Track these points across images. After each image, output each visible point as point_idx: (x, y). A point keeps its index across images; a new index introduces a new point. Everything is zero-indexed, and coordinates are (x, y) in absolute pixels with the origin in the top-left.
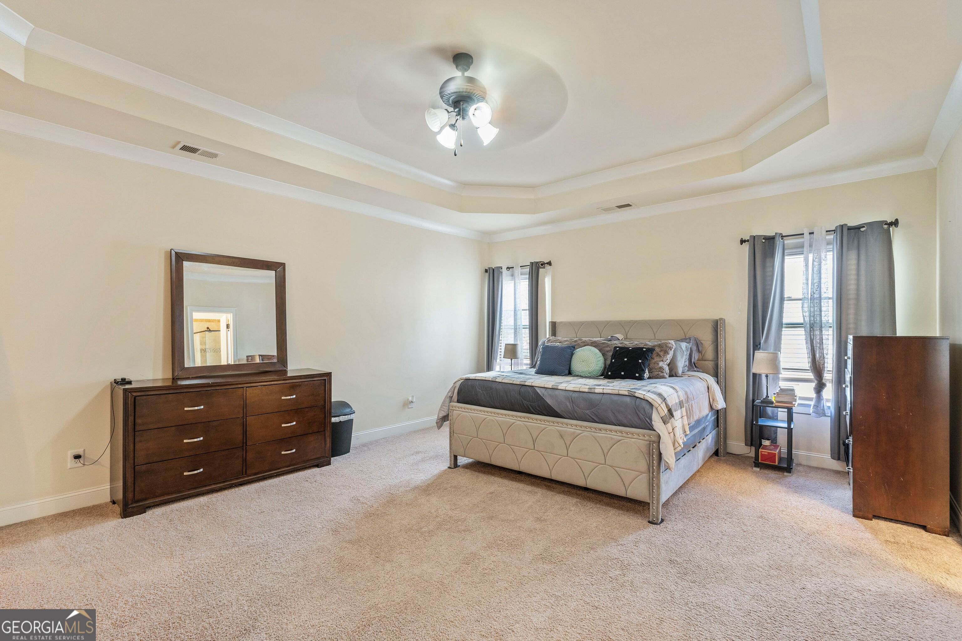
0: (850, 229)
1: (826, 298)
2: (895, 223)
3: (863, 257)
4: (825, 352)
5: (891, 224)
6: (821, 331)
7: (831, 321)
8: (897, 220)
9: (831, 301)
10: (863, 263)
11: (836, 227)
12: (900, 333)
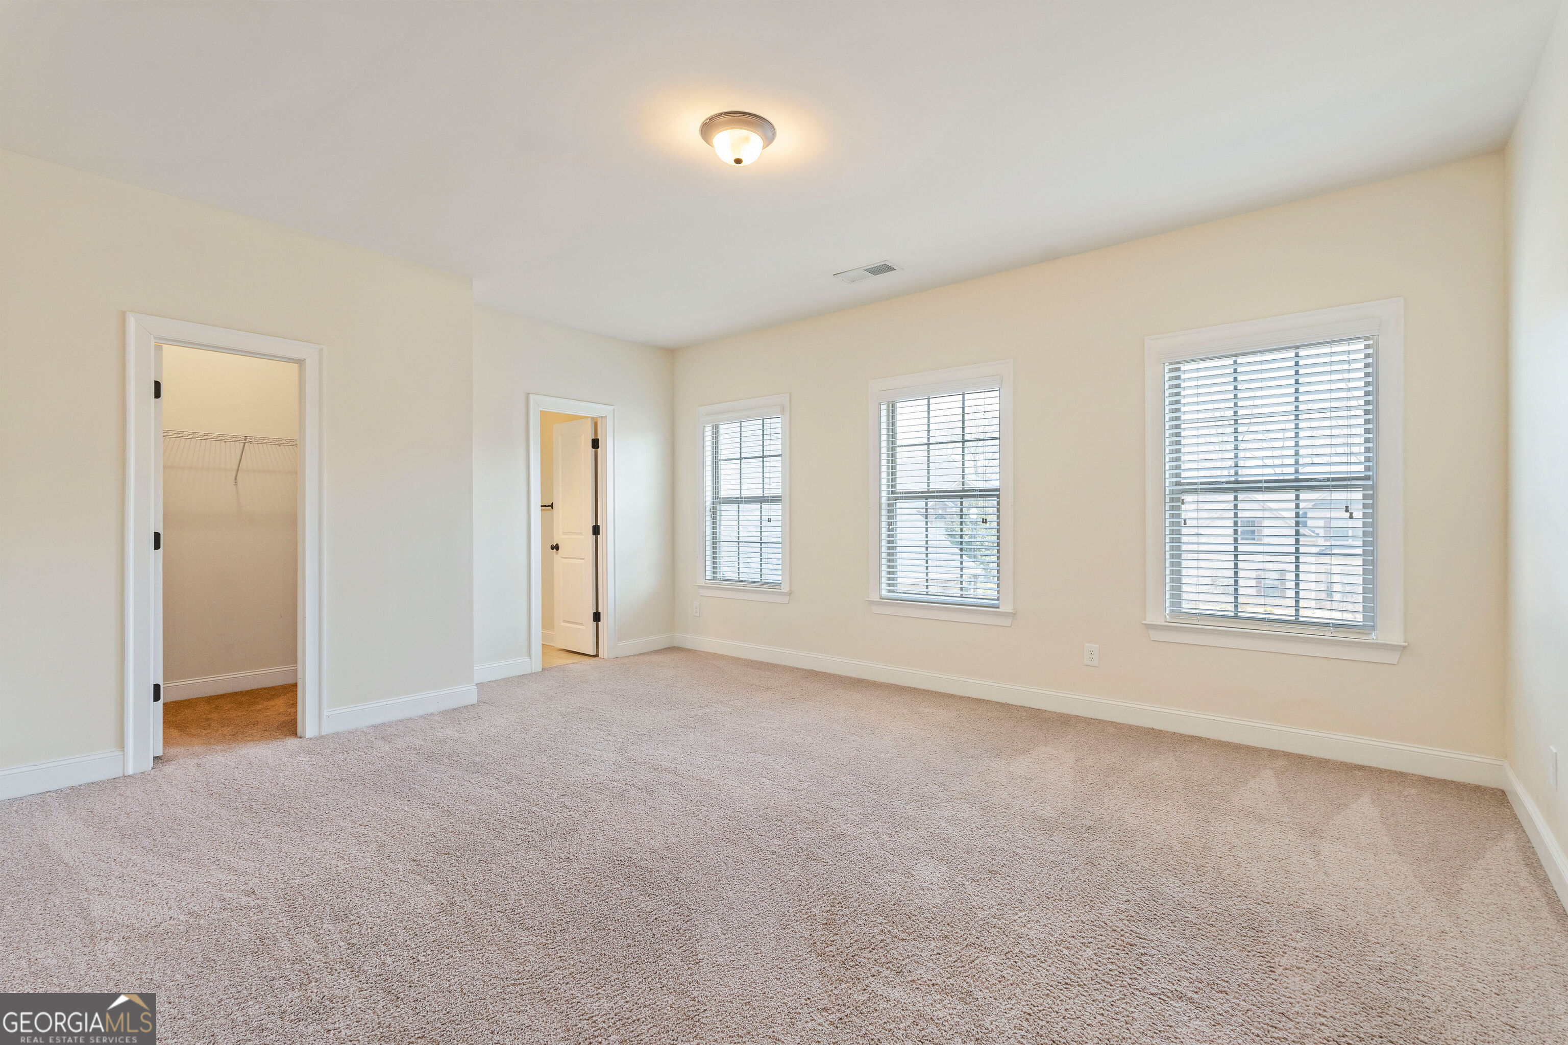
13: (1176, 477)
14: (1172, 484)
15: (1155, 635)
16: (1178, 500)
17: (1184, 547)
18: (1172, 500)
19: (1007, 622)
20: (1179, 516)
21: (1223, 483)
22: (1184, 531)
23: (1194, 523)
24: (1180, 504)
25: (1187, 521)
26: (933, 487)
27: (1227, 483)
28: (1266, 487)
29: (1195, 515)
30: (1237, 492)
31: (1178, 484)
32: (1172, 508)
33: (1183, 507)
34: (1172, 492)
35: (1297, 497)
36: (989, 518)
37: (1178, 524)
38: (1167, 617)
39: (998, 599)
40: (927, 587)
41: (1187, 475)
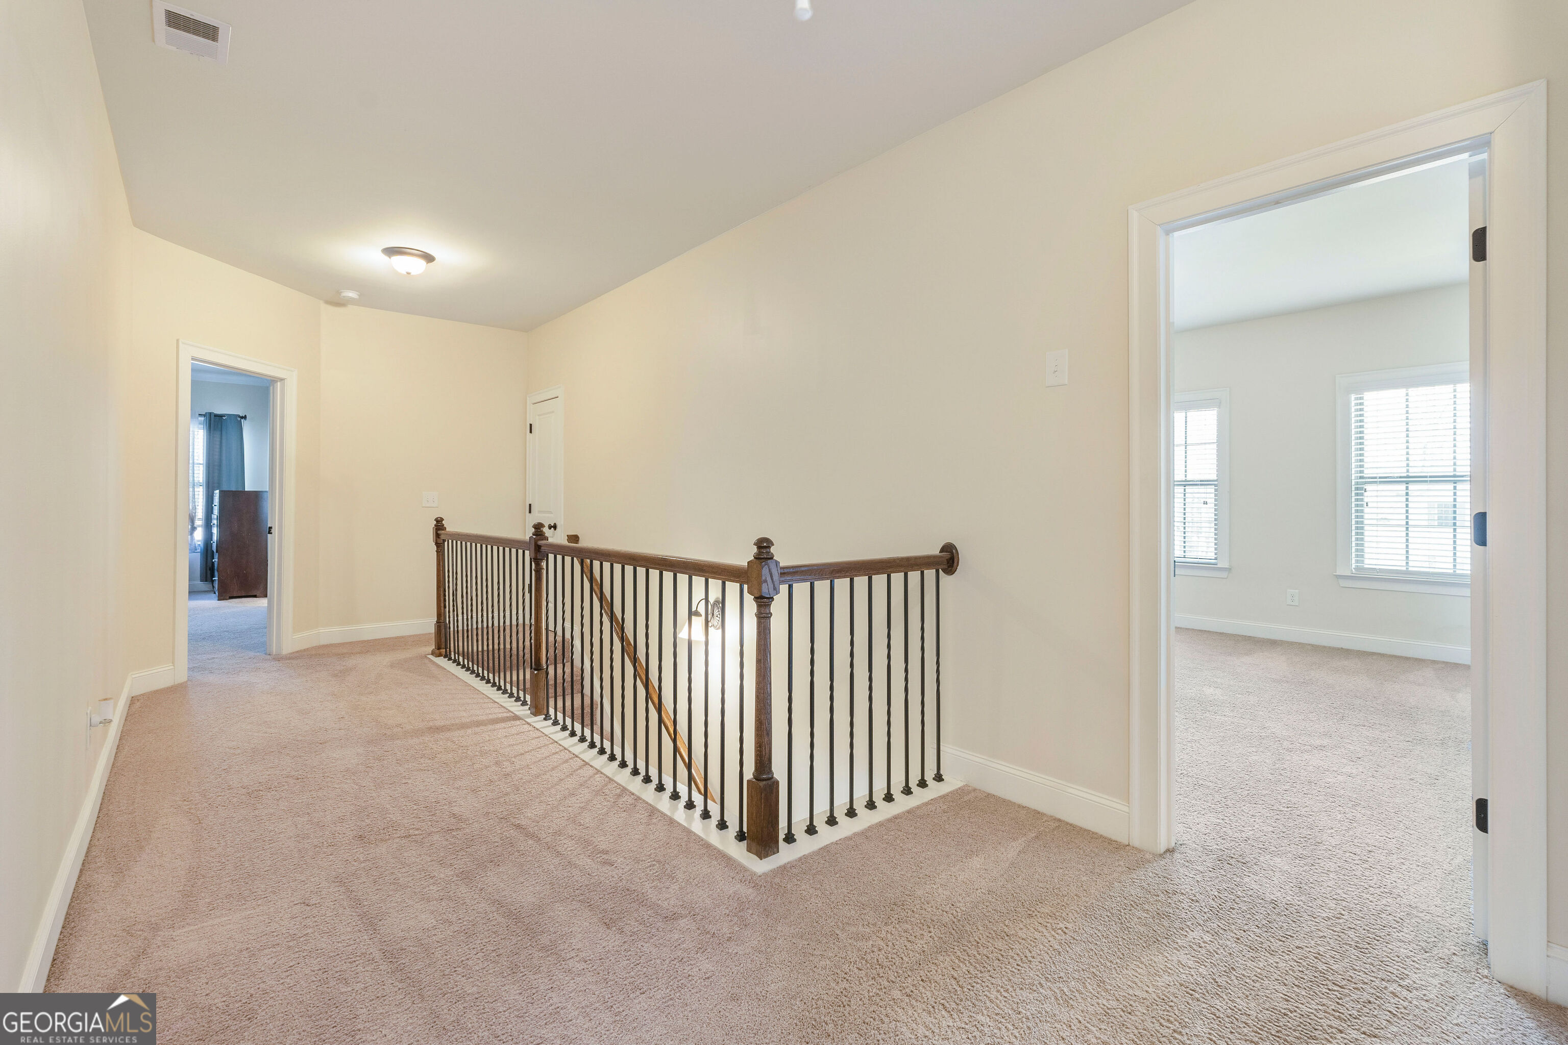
0: (216, 416)
1: (198, 464)
2: (245, 417)
3: (224, 437)
4: (196, 504)
5: (242, 418)
6: (194, 488)
7: (201, 481)
8: (245, 416)
9: (201, 466)
10: (224, 441)
11: (206, 413)
12: (248, 488)
13: (1360, 473)
14: (1357, 478)
15: (1343, 583)
16: (1361, 489)
17: (1366, 522)
18: (1357, 489)
19: (1225, 574)
20: (1362, 500)
21: (1397, 477)
22: (1366, 510)
23: (1375, 505)
24: (1363, 492)
25: (1369, 504)
26: (1189, 478)
27: (1401, 477)
28: (1430, 481)
29: (1375, 499)
30: (1407, 483)
31: (1361, 478)
32: (1357, 494)
33: (1366, 494)
34: (1357, 483)
35: (1455, 488)
36: (1209, 501)
37: (1362, 506)
38: (1353, 570)
39: (1216, 559)
40: (1184, 552)
41: (1368, 472)
